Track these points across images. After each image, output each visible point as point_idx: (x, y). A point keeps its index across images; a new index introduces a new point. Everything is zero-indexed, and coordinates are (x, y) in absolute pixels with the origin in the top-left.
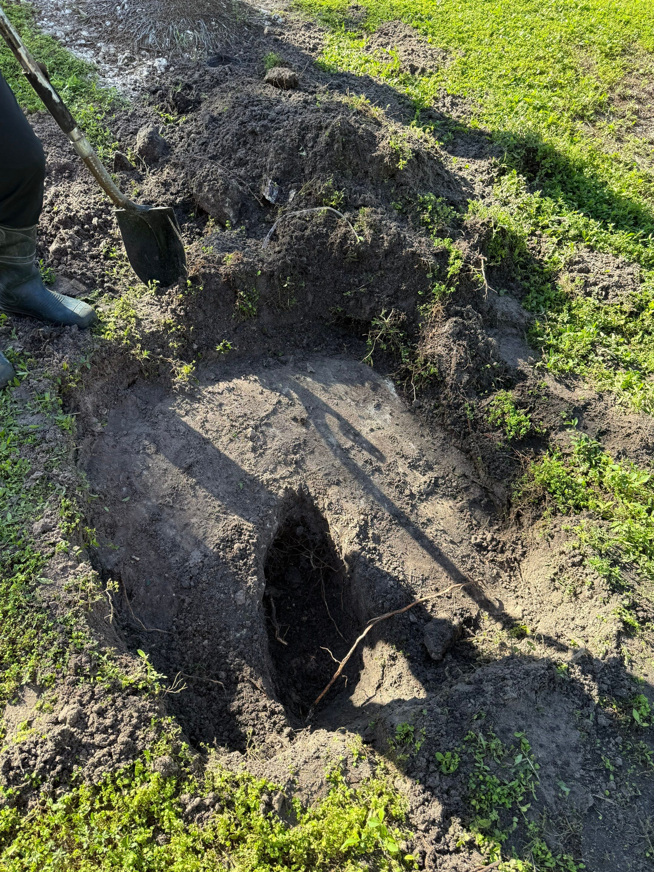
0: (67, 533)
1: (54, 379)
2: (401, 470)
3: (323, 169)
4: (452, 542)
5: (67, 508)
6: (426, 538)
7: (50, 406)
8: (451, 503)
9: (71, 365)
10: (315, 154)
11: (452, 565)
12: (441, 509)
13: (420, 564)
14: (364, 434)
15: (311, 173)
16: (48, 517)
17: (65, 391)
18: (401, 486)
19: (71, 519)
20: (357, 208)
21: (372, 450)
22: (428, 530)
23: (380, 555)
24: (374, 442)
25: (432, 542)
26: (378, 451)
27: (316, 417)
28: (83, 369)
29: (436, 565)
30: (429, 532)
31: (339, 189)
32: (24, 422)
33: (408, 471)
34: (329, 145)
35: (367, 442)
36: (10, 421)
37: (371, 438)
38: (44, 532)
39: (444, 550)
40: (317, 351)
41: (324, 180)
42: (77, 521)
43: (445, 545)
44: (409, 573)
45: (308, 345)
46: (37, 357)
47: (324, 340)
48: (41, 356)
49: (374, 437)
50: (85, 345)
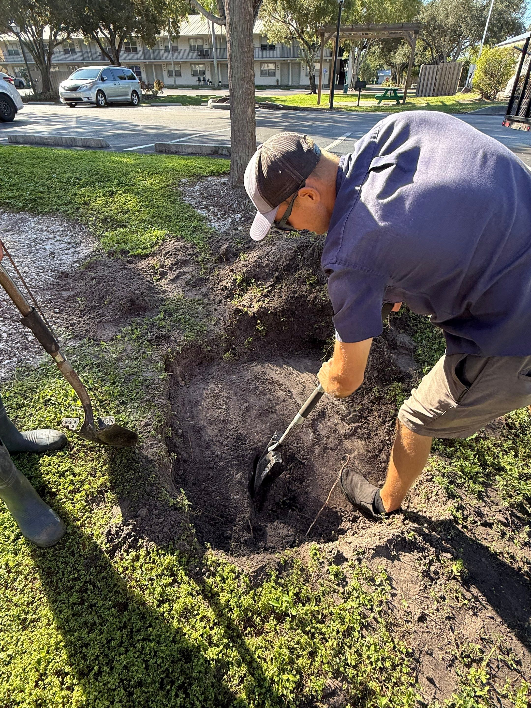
0: (157, 428)
1: (163, 356)
3: (308, 265)
5: (159, 416)
7: (159, 368)
9: (172, 350)
10: (304, 258)
15: (301, 267)
16: (149, 419)
17: (168, 363)
19: (160, 421)
20: (324, 285)
28: (178, 353)
31: (315, 275)
32: (146, 375)
34: (312, 254)
36: (140, 374)
38: (146, 426)
40: (297, 354)
41: (307, 271)
42: (163, 423)
45: (292, 351)
46: (157, 345)
47: (301, 349)
48: (159, 345)
50: (180, 342)
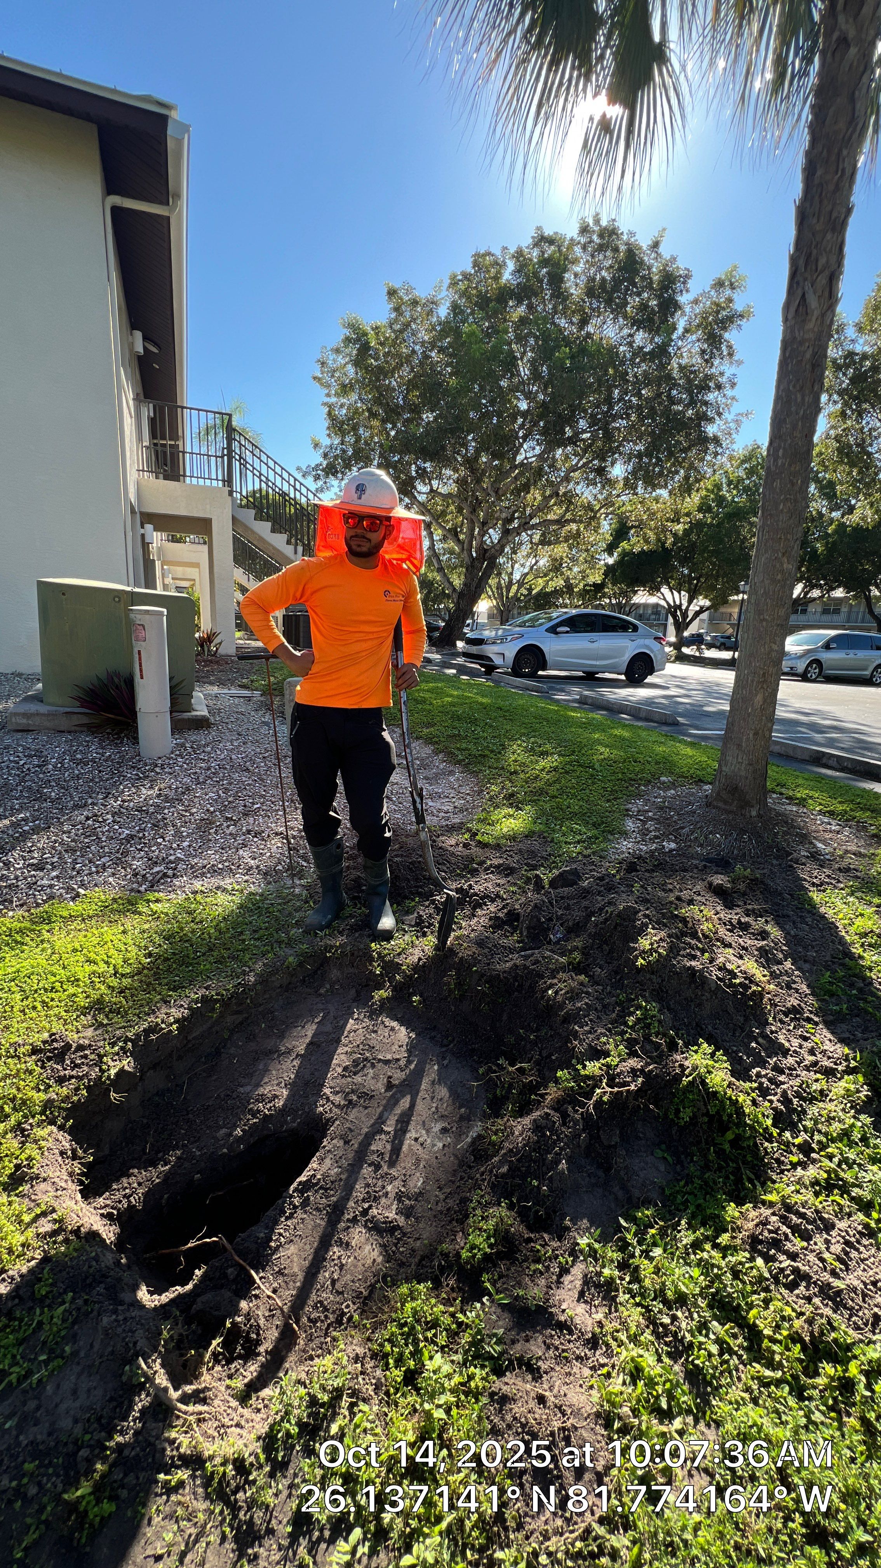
2: (389, 1188)
4: (334, 1282)
6: (327, 1251)
8: (380, 1259)
11: (307, 1297)
12: (366, 1251)
13: (295, 1259)
14: (408, 1135)
18: (373, 1198)
21: (396, 1151)
22: (335, 1249)
23: (291, 1216)
24: (405, 1148)
25: (325, 1259)
26: (397, 1157)
27: (401, 1092)
29: (301, 1277)
30: (336, 1251)
33: (392, 1195)
35: (401, 1143)
37: (407, 1142)
39: (320, 1277)
43: (327, 1274)
44: (282, 1253)
49: (410, 1145)
